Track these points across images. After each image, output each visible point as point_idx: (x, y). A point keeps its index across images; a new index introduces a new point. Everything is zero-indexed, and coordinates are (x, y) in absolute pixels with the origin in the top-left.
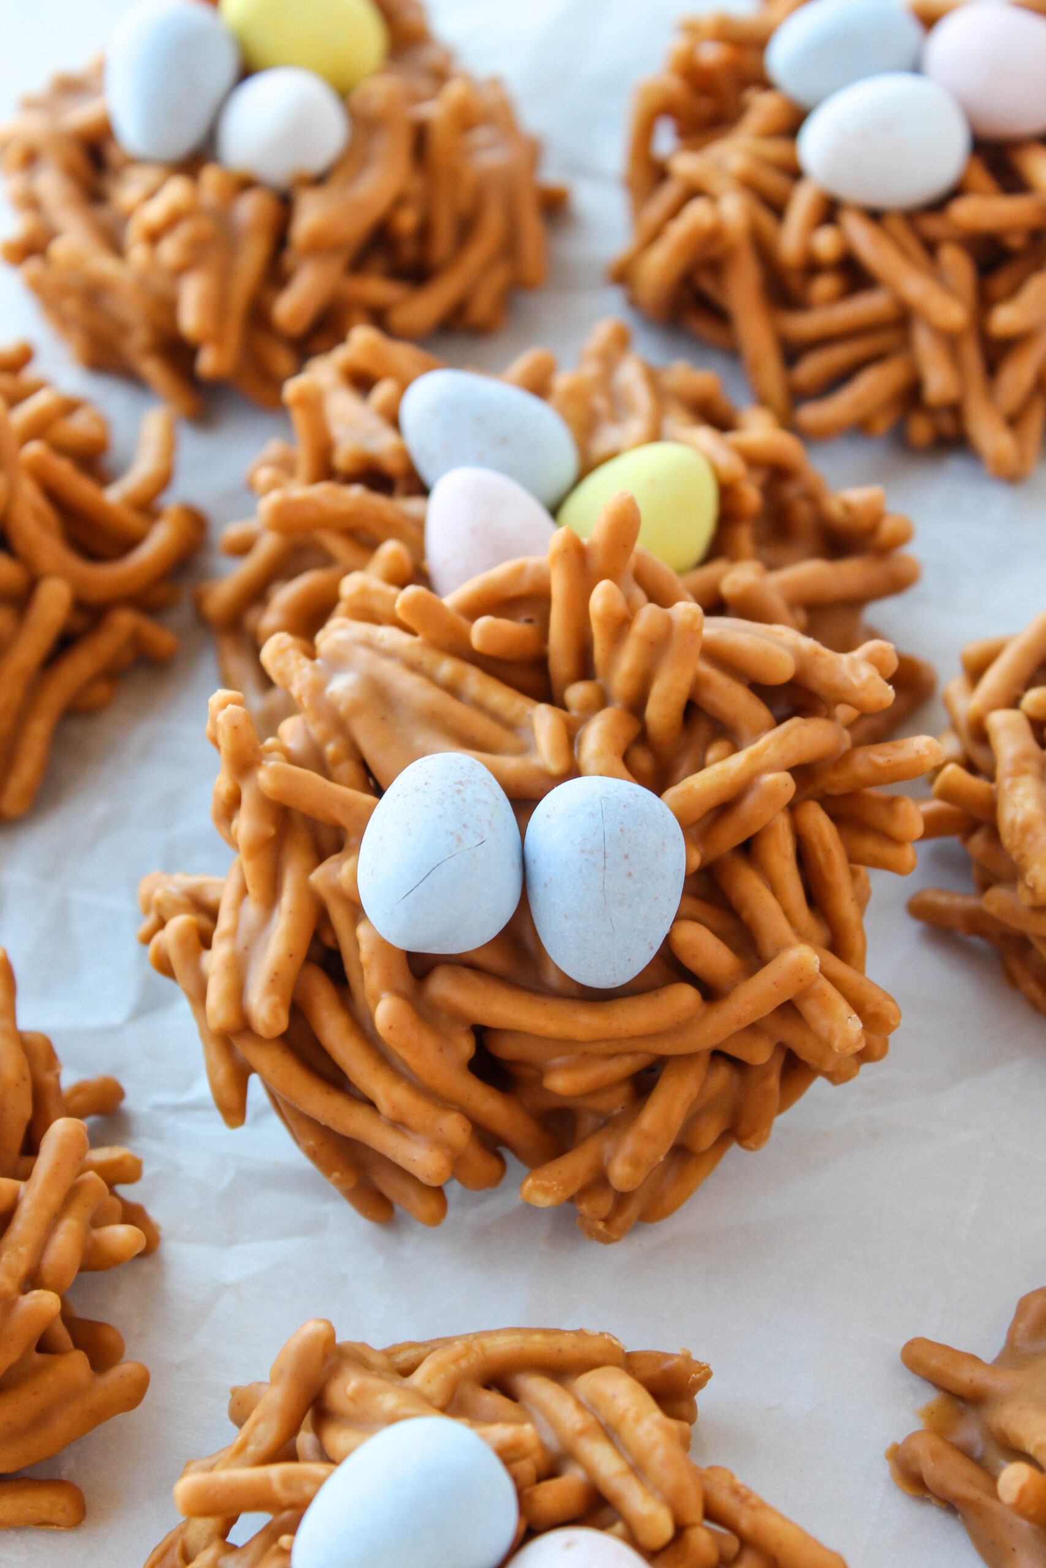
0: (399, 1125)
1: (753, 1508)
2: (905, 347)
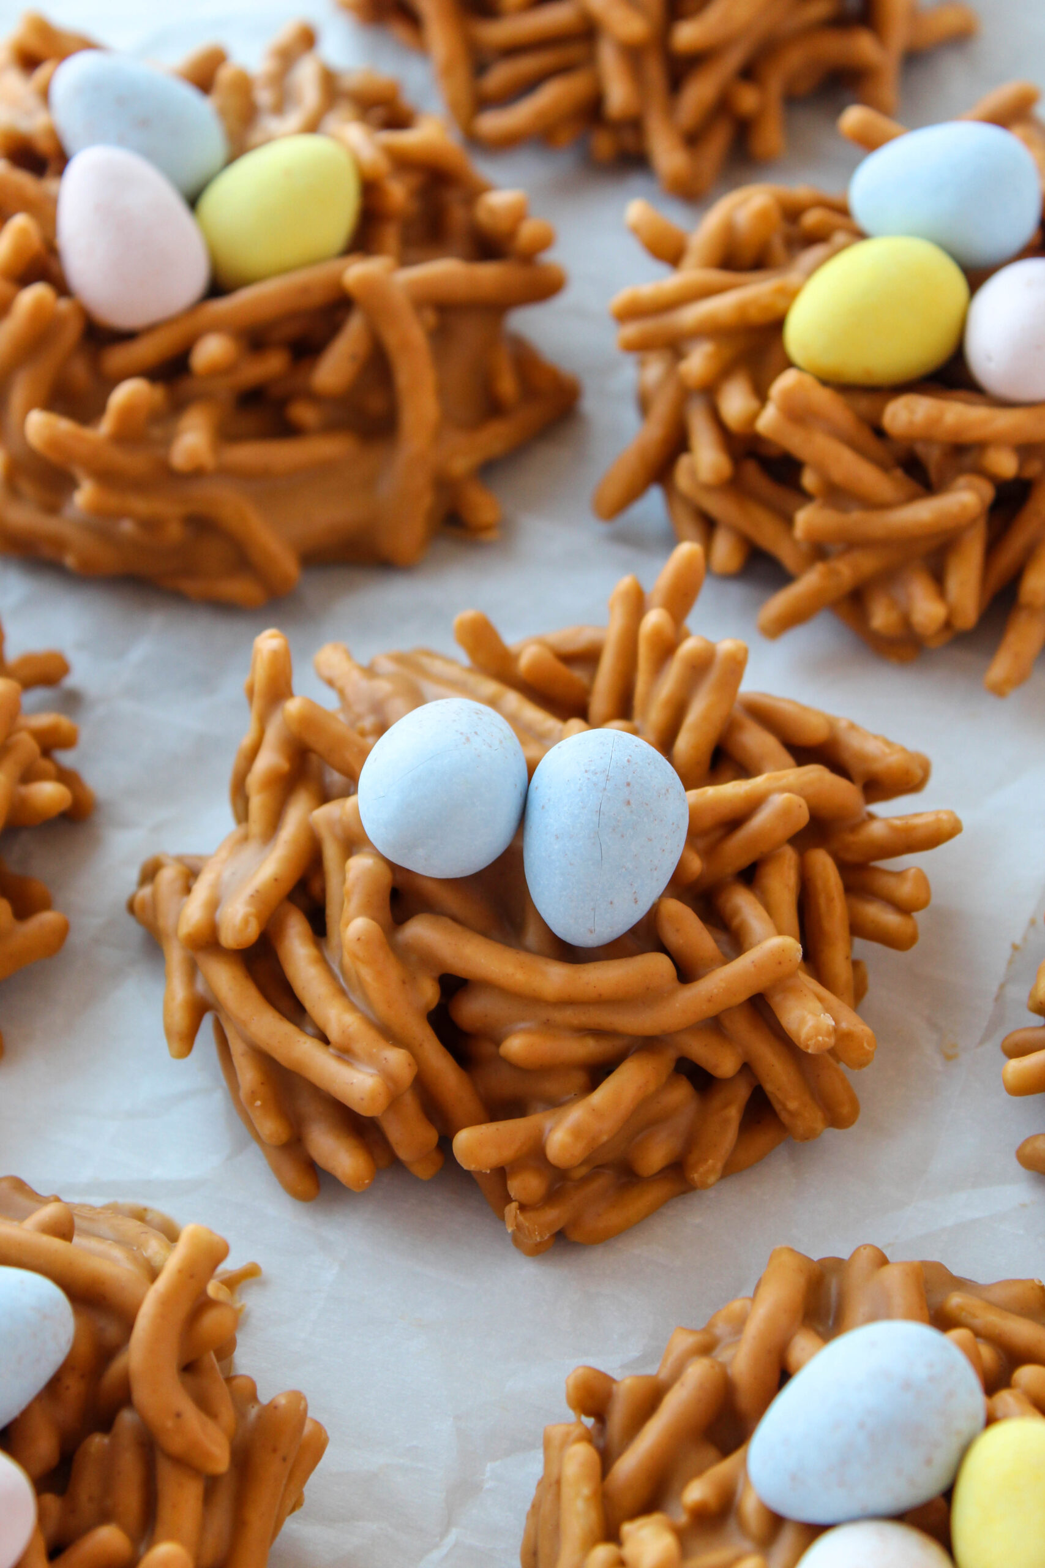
0: (345, 1054)
2: (590, 60)
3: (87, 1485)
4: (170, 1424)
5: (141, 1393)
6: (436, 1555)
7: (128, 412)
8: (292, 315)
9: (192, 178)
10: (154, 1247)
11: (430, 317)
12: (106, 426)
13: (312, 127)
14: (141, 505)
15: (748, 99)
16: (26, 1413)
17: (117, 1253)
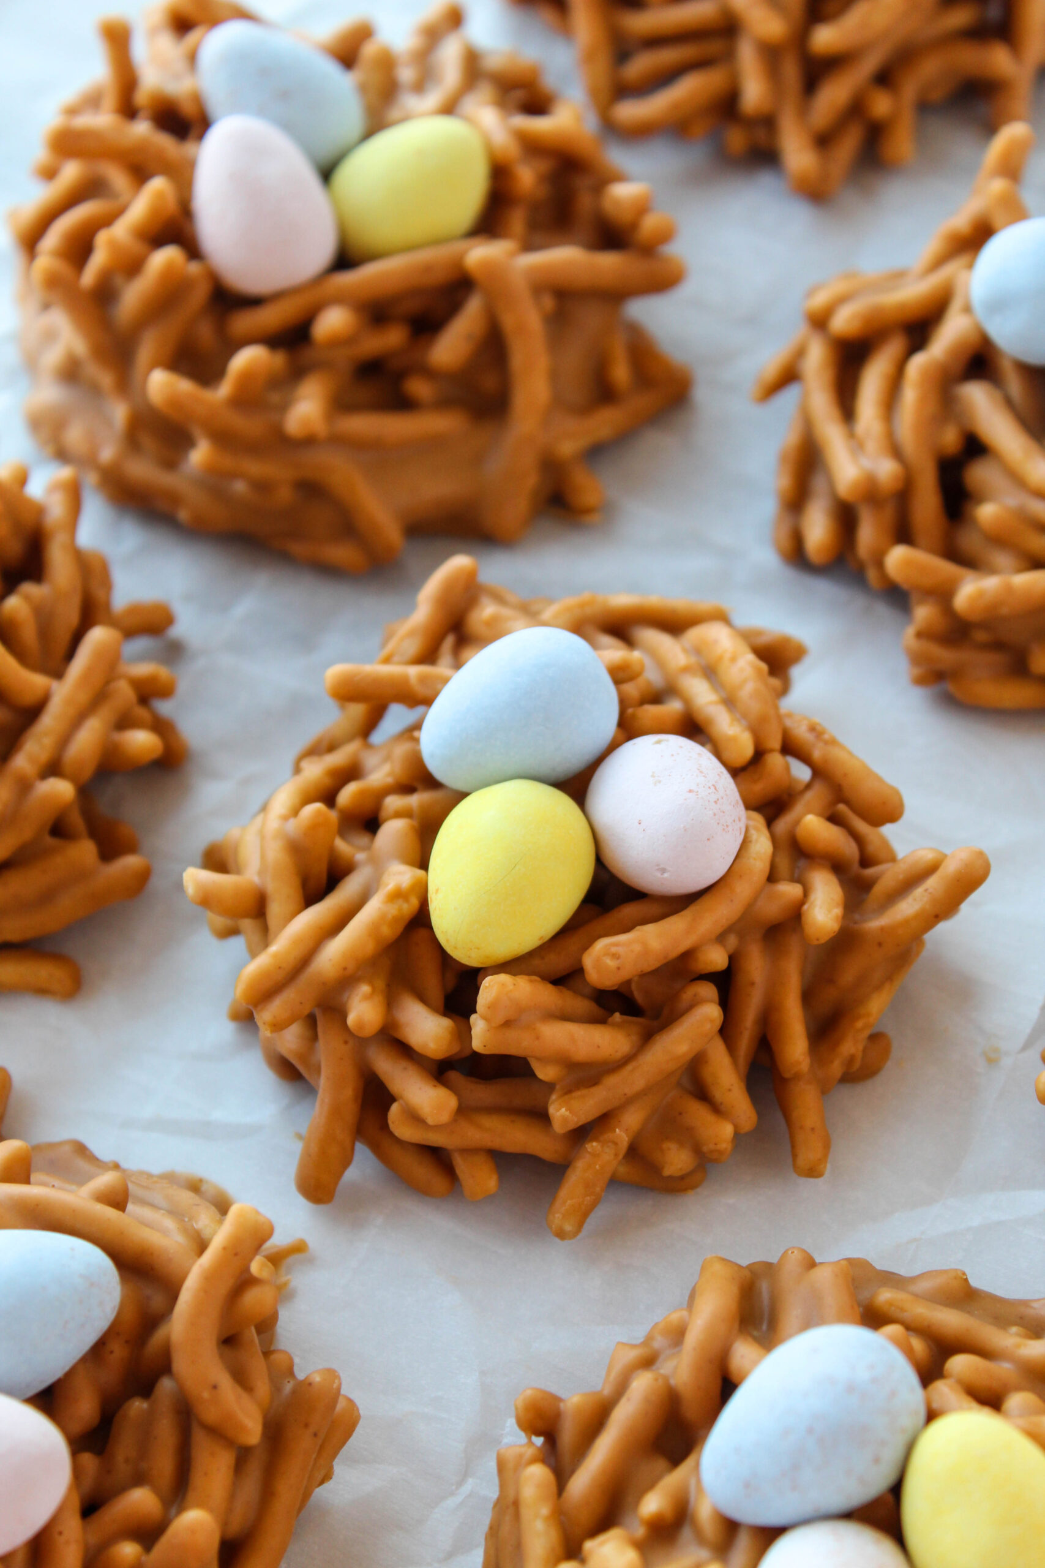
1: (826, 743)
2: (728, 57)
3: (124, 1448)
4: (206, 1395)
5: (180, 1364)
6: (451, 1502)
7: (246, 378)
8: (414, 292)
9: (327, 151)
10: (204, 1219)
11: (548, 303)
12: (225, 390)
13: (449, 109)
14: (256, 468)
15: (881, 105)
16: (69, 1375)
17: (169, 1223)
